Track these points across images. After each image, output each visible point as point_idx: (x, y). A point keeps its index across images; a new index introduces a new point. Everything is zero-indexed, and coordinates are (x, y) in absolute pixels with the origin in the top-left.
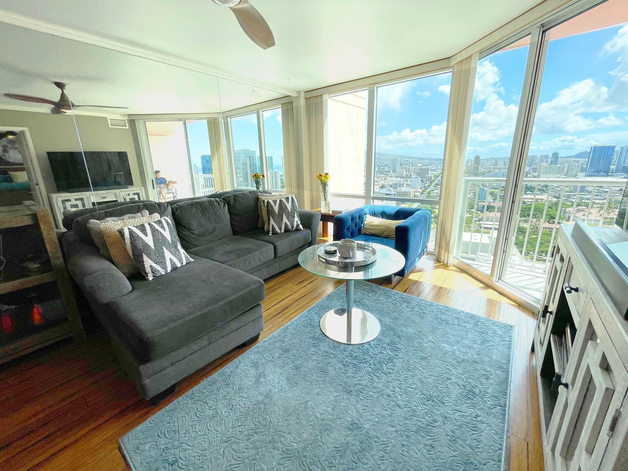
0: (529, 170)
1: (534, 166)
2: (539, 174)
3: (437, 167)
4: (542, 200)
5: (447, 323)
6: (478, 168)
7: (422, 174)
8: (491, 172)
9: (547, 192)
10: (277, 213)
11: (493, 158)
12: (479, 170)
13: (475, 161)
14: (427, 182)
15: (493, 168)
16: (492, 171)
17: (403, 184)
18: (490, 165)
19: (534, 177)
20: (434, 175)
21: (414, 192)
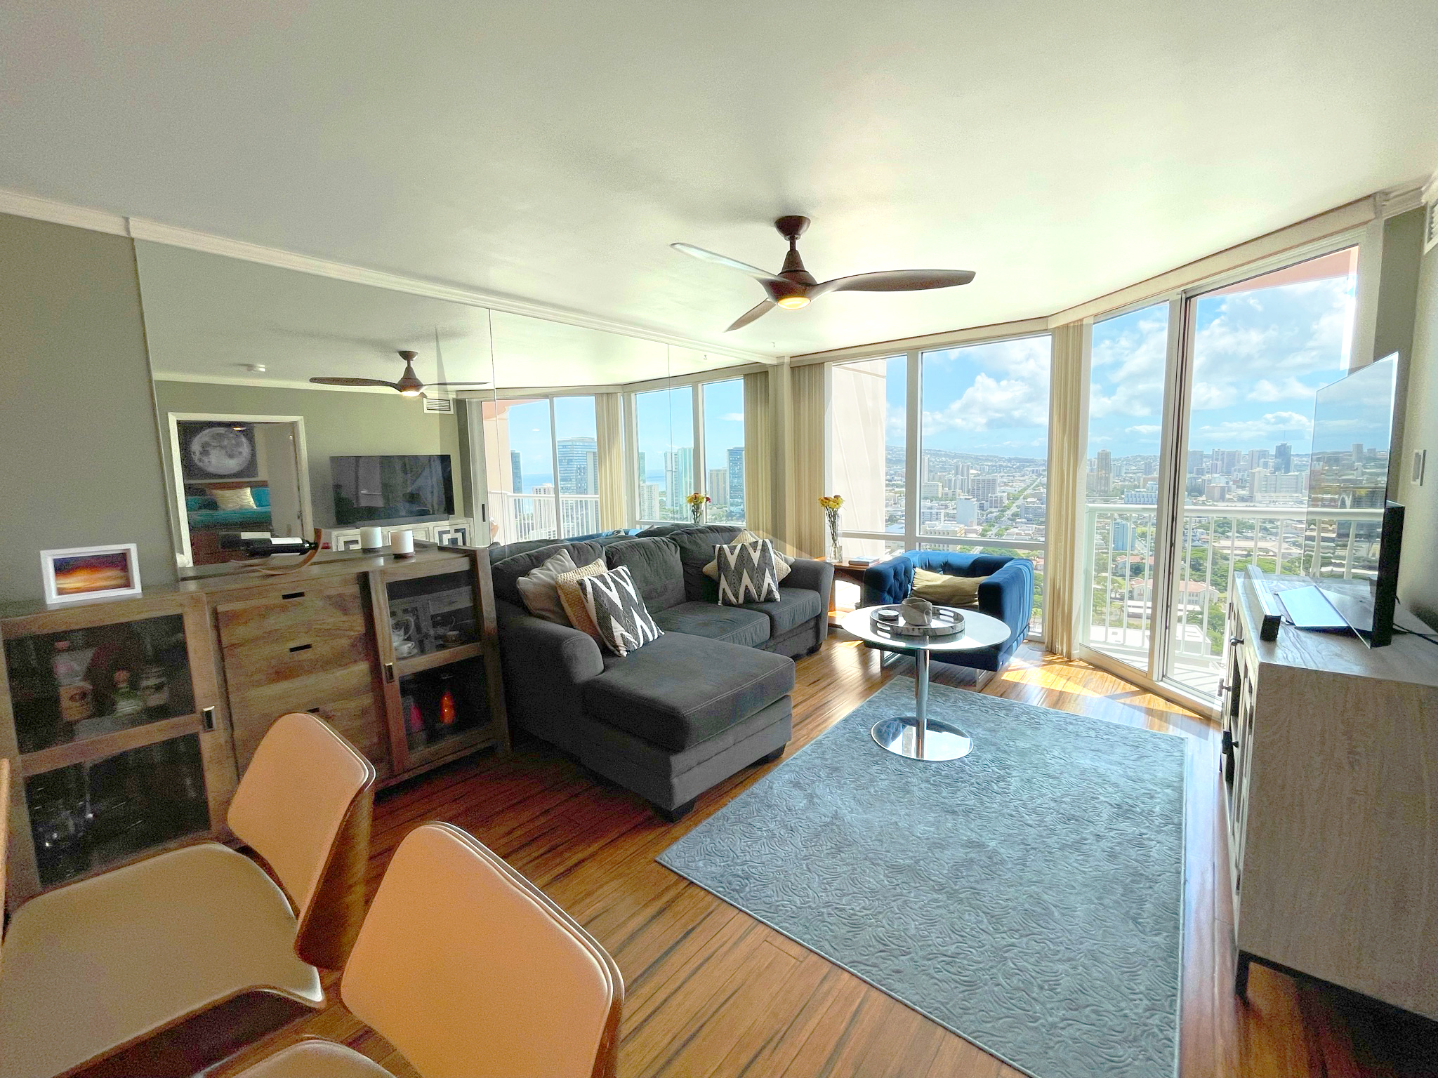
0: (1227, 483)
1: (1237, 475)
2: (1252, 491)
3: (1014, 477)
4: (1267, 551)
5: (1078, 735)
6: (1107, 479)
7: (982, 490)
8: (1139, 487)
9: (1276, 534)
10: (733, 568)
11: (1140, 456)
12: (1111, 483)
13: (1098, 462)
14: (993, 510)
15: (1142, 479)
16: (1141, 484)
17: (937, 514)
18: (1134, 473)
19: (1242, 499)
20: (1008, 494)
21: (963, 531)
